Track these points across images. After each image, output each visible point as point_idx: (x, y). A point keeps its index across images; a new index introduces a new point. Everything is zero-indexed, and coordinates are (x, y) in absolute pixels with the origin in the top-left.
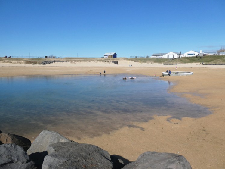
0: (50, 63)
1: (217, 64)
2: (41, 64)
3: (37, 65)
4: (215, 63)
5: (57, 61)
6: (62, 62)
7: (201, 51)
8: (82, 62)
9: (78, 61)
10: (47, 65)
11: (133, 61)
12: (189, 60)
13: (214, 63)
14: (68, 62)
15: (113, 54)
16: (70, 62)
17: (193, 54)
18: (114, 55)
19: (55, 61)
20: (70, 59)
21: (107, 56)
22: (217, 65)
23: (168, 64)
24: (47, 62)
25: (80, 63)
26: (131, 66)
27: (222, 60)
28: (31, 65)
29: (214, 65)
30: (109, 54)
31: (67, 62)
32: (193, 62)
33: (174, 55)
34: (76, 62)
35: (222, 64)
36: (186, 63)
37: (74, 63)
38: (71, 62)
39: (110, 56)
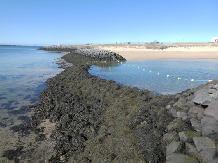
0: (166, 48)
2: (160, 49)
3: (157, 50)
5: (172, 47)
6: (176, 47)
10: (165, 50)
14: (182, 47)
19: (170, 46)
21: (215, 40)
24: (164, 47)
28: (152, 50)
34: (189, 47)
37: (188, 48)
38: (185, 47)
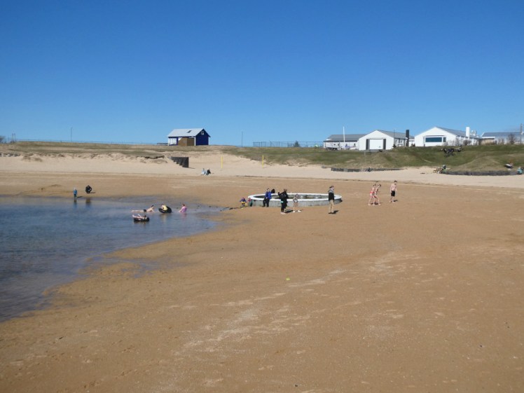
1: (476, 171)
4: (473, 167)
7: (468, 129)
8: (68, 158)
9: (55, 153)
11: (248, 156)
12: (413, 158)
13: (469, 170)
14: (16, 155)
15: (195, 132)
16: (21, 157)
17: (438, 140)
18: (199, 136)
20: (36, 145)
21: (177, 138)
22: (475, 174)
23: (342, 170)
25: (60, 159)
26: (209, 172)
27: (497, 159)
29: (467, 174)
30: (182, 132)
31: (13, 157)
32: (422, 166)
33: (385, 141)
34: (44, 158)
35: (491, 174)
36: (400, 166)
37: (37, 159)
38: (27, 157)
39: (185, 140)
